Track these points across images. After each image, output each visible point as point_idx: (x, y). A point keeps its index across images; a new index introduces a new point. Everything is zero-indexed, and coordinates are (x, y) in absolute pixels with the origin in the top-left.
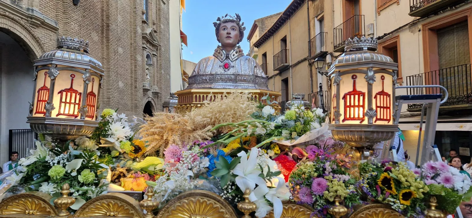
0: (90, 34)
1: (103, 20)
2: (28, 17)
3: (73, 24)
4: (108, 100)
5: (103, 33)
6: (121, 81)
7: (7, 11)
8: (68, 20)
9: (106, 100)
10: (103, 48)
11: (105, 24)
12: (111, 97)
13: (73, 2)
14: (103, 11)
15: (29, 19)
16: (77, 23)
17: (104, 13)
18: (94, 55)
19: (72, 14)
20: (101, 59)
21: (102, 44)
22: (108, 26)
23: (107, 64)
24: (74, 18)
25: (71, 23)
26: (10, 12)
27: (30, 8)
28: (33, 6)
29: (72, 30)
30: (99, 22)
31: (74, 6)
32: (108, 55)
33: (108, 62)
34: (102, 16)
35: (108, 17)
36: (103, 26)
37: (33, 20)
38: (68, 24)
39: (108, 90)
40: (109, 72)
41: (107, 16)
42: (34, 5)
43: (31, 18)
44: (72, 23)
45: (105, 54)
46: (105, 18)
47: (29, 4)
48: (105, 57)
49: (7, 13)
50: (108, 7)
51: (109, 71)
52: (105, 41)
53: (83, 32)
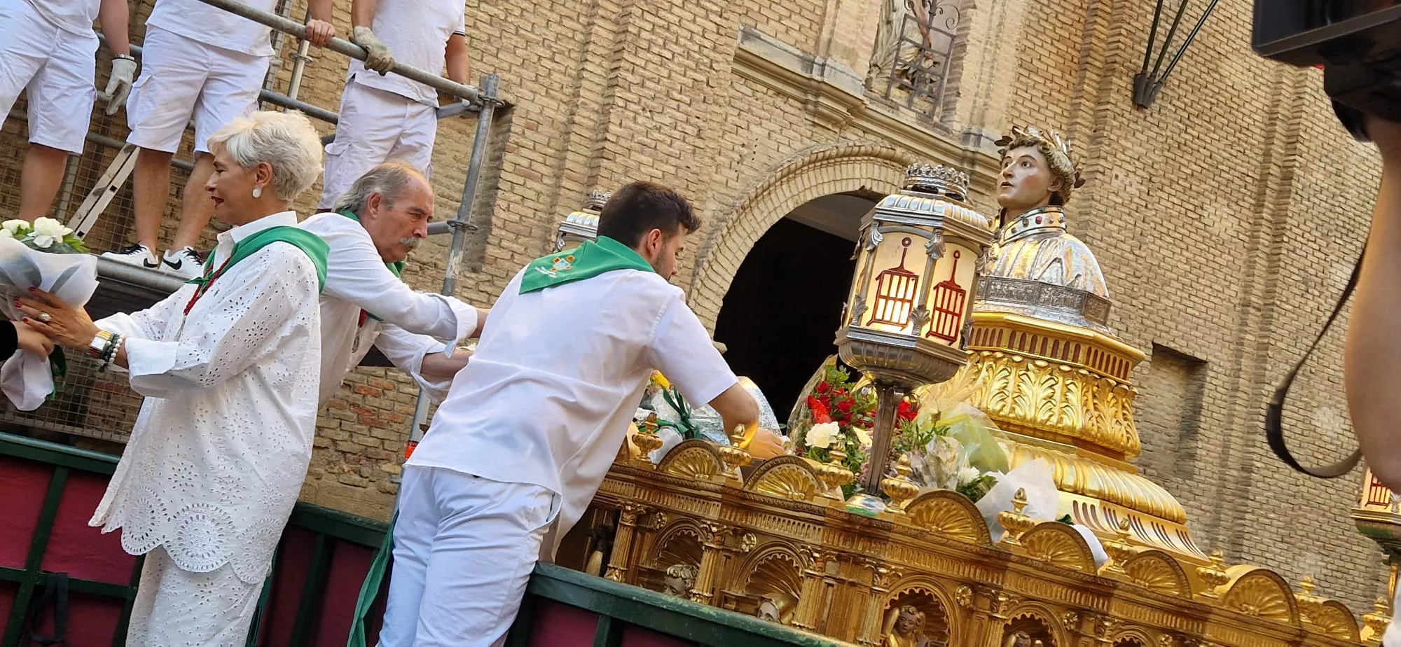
0: (1199, 211)
1: (1267, 154)
2: (963, 159)
3: (1121, 177)
4: (1245, 475)
5: (1260, 205)
6: (1330, 407)
7: (901, 145)
8: (1102, 162)
9: (1235, 473)
10: (1251, 265)
11: (1274, 170)
12: (1259, 465)
13: (1134, 100)
14: (1272, 118)
15: (966, 166)
16: (1139, 172)
17: (1280, 128)
18: (1208, 290)
19: (1122, 142)
20: (1238, 308)
21: (1250, 250)
22: (1287, 177)
23: (1261, 329)
24: (1129, 153)
25: (1114, 172)
26: (909, 148)
27: (974, 130)
28: (983, 125)
29: (1112, 197)
30: (1250, 165)
31: (1137, 113)
32: (1270, 292)
33: (1267, 320)
34: (1269, 139)
35: (1292, 142)
36: (1263, 179)
37: (978, 169)
38: (1099, 176)
39: (1251, 436)
40: (1265, 362)
41: (1289, 137)
42: (988, 119)
43: (973, 162)
44: (1116, 171)
45: (1259, 287)
46: (1278, 147)
47: (975, 119)
48: (1253, 299)
49: (899, 151)
50: (1299, 102)
51: (1264, 359)
52: (1264, 239)
53: (1169, 205)
